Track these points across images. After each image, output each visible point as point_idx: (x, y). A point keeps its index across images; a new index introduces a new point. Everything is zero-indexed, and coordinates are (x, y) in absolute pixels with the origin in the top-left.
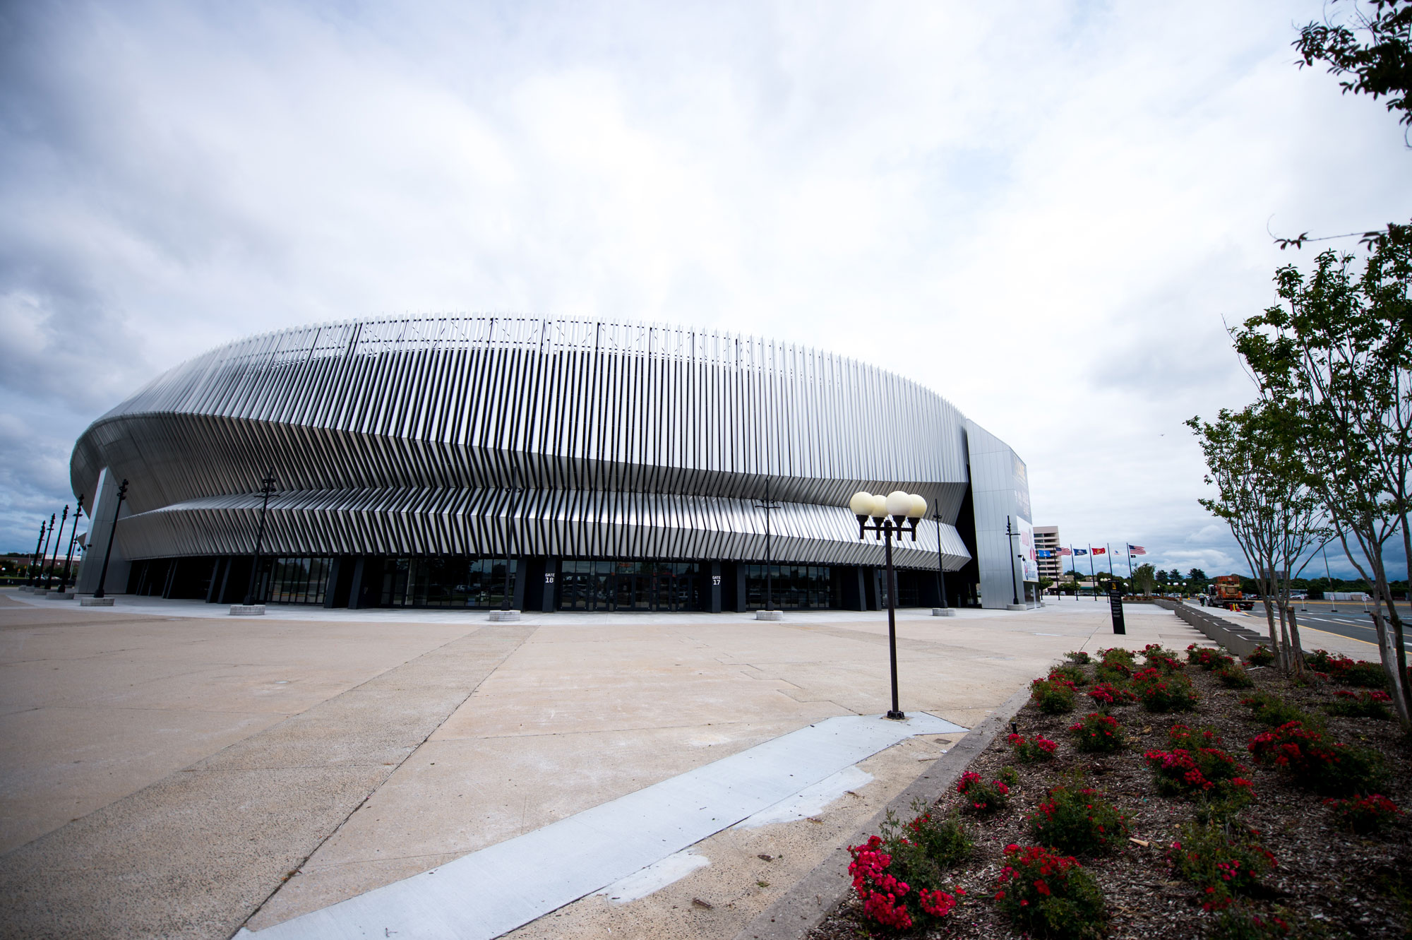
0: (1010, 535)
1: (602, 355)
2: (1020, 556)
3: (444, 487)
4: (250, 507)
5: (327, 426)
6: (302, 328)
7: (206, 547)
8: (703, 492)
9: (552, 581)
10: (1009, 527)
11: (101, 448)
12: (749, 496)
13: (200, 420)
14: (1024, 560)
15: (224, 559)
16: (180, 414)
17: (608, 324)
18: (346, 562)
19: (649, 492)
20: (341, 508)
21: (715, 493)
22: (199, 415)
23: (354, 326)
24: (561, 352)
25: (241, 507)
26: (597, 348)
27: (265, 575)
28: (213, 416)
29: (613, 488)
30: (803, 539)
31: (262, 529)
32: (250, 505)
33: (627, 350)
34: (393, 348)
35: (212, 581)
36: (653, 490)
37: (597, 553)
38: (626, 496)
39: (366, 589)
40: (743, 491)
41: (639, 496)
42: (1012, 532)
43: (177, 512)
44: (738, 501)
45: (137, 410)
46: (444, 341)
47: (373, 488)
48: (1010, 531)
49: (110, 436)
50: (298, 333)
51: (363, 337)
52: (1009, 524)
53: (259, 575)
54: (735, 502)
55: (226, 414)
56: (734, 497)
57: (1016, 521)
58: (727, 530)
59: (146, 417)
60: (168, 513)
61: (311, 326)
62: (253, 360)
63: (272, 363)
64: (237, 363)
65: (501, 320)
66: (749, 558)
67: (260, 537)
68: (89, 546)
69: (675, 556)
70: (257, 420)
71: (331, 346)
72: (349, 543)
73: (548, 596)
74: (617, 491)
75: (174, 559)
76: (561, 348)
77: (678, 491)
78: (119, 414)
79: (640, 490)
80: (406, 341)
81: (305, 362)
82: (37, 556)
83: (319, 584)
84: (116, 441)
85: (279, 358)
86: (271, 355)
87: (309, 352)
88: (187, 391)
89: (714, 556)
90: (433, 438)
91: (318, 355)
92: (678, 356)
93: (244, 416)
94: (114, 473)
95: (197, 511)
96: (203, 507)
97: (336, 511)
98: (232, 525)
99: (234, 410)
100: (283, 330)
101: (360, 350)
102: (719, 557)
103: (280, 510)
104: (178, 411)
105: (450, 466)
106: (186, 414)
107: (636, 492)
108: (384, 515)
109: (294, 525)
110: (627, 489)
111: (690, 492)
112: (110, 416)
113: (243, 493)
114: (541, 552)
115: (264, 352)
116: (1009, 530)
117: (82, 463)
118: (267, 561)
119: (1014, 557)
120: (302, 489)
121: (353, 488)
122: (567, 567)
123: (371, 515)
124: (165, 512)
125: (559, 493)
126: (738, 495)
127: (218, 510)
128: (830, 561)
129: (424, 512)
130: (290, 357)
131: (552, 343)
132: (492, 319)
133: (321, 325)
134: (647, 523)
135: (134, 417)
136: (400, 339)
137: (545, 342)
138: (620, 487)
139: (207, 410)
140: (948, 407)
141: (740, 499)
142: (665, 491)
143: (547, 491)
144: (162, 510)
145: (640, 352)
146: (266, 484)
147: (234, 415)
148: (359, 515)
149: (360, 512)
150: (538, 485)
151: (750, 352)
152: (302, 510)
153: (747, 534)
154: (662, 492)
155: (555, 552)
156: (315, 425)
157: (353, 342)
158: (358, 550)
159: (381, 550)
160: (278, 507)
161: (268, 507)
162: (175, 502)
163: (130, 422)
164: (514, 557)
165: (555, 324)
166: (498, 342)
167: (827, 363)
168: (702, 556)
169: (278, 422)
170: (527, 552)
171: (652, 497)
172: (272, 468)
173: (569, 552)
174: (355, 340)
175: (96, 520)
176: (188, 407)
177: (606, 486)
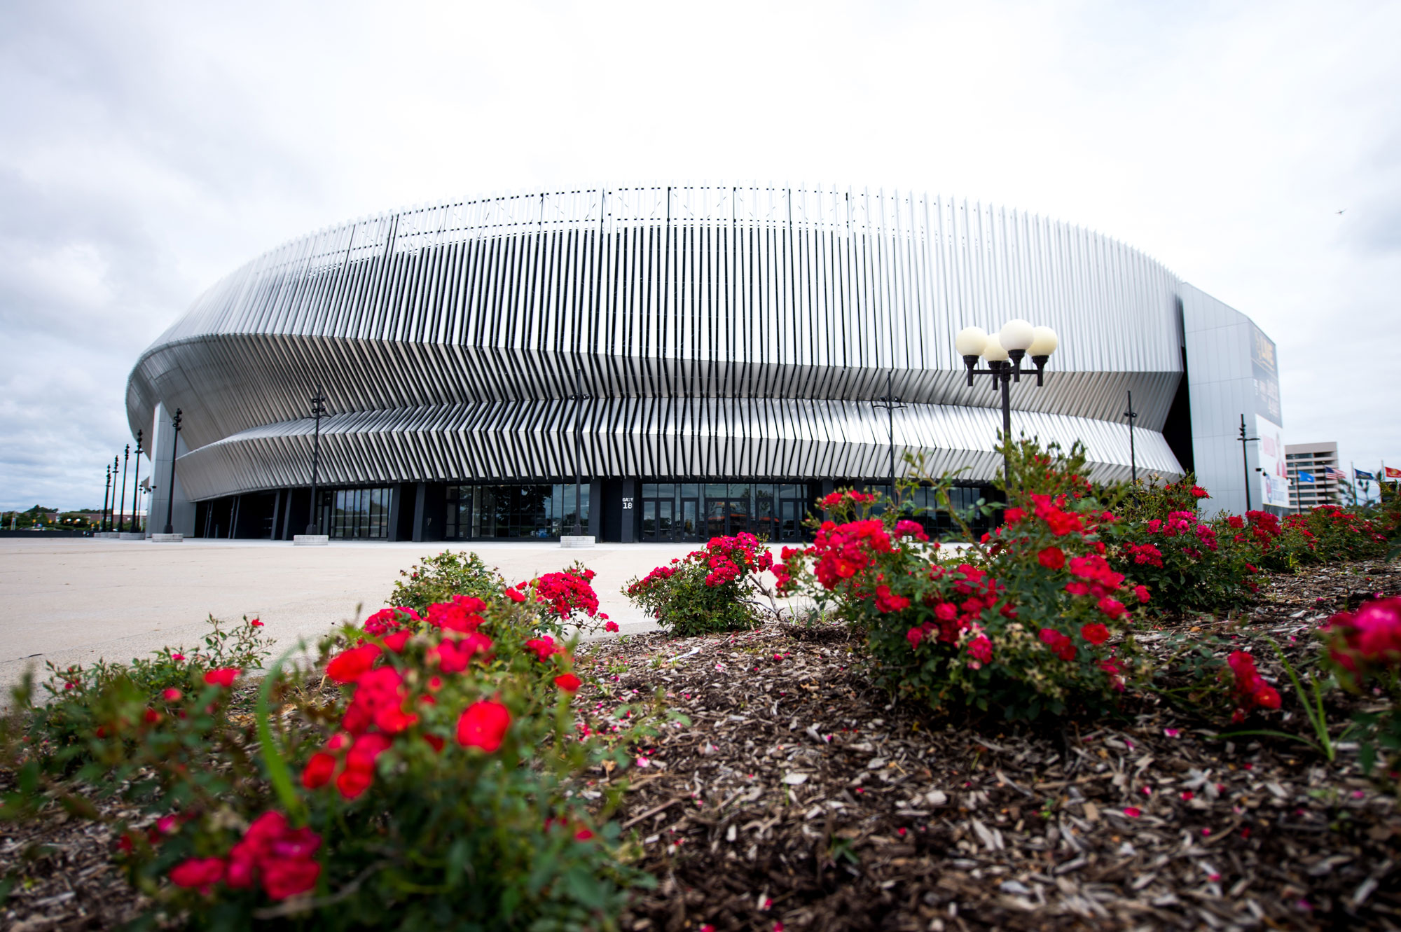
0: (1245, 440)
1: (675, 229)
2: (1259, 470)
3: (503, 400)
4: (303, 433)
5: (372, 337)
6: (335, 227)
7: (264, 480)
8: (808, 395)
9: (630, 506)
10: (1242, 430)
11: (152, 383)
12: (868, 397)
13: (244, 340)
14: (1265, 474)
15: (284, 491)
16: (223, 336)
17: (680, 188)
18: (406, 491)
19: (740, 397)
20: (395, 430)
21: (823, 396)
22: (242, 335)
23: (390, 218)
24: (626, 229)
25: (294, 434)
26: (668, 220)
27: (327, 508)
28: (256, 335)
29: (697, 393)
30: (941, 449)
31: (316, 454)
32: (303, 430)
33: (705, 219)
34: (433, 241)
35: (275, 519)
36: (745, 394)
37: (680, 472)
38: (713, 402)
39: (430, 520)
40: (860, 391)
41: (729, 402)
42: (1247, 437)
43: (232, 443)
44: (854, 404)
45: (182, 336)
46: (490, 226)
47: (427, 405)
48: (1245, 436)
49: (158, 368)
50: (332, 233)
51: (401, 231)
52: (1243, 425)
53: (320, 509)
54: (849, 406)
55: (268, 332)
56: (849, 400)
57: (1254, 422)
58: (840, 441)
59: (191, 342)
60: (224, 445)
61: (345, 224)
62: (289, 269)
63: (309, 270)
64: (274, 275)
65: (552, 194)
66: (869, 475)
67: (316, 463)
68: (154, 487)
69: (775, 474)
70: (301, 336)
71: (368, 247)
72: (408, 469)
73: (628, 525)
74: (702, 397)
75: (236, 496)
76: (625, 224)
77: (777, 395)
78: (164, 342)
79: (729, 394)
80: (448, 230)
81: (342, 267)
82: (105, 512)
83: (381, 517)
84: (166, 373)
85: (316, 263)
86: (307, 261)
87: (346, 253)
88: (227, 311)
89: (824, 473)
90: (486, 343)
91: (356, 256)
92: (771, 221)
93: (287, 332)
94: (167, 407)
95: (252, 441)
96: (258, 437)
97: (390, 433)
98: (286, 454)
99: (275, 327)
100: (317, 231)
101: (400, 247)
102: (832, 475)
103: (334, 435)
104: (221, 332)
105: (508, 376)
106: (229, 335)
107: (724, 397)
108: (441, 435)
109: (349, 451)
110: (713, 394)
111: (792, 395)
112: (156, 345)
113: (295, 419)
114: (616, 473)
115: (300, 258)
116: (1243, 434)
117: (137, 401)
118: (328, 493)
119: (1249, 472)
120: (354, 411)
121: (406, 407)
122: (649, 492)
123: (427, 435)
124: (221, 445)
125: (633, 402)
126: (853, 397)
127: (272, 439)
128: (979, 478)
129: (483, 429)
130: (327, 261)
131: (615, 217)
132: (542, 195)
133: (355, 221)
134: (739, 435)
135: (179, 344)
136: (442, 230)
137: (606, 218)
138: (704, 392)
139: (250, 329)
140: (1154, 267)
141: (857, 401)
142: (761, 394)
143: (619, 400)
144: (218, 443)
145: (722, 220)
146: (316, 405)
147: (277, 332)
148: (414, 435)
149: (416, 432)
150: (608, 393)
151: (866, 208)
152: (355, 434)
153: (866, 445)
154: (756, 397)
155: (632, 472)
156: (360, 337)
157: (391, 238)
158: (417, 477)
159: (442, 476)
160: (332, 431)
161: (321, 432)
162: (231, 434)
163: (176, 350)
164: (585, 480)
165: (616, 193)
166: (551, 222)
167: (973, 216)
168: (809, 473)
169: (321, 337)
170: (600, 473)
171: (745, 403)
172: (320, 386)
173: (648, 472)
174: (392, 235)
175: (157, 460)
176: (230, 328)
177: (688, 392)
